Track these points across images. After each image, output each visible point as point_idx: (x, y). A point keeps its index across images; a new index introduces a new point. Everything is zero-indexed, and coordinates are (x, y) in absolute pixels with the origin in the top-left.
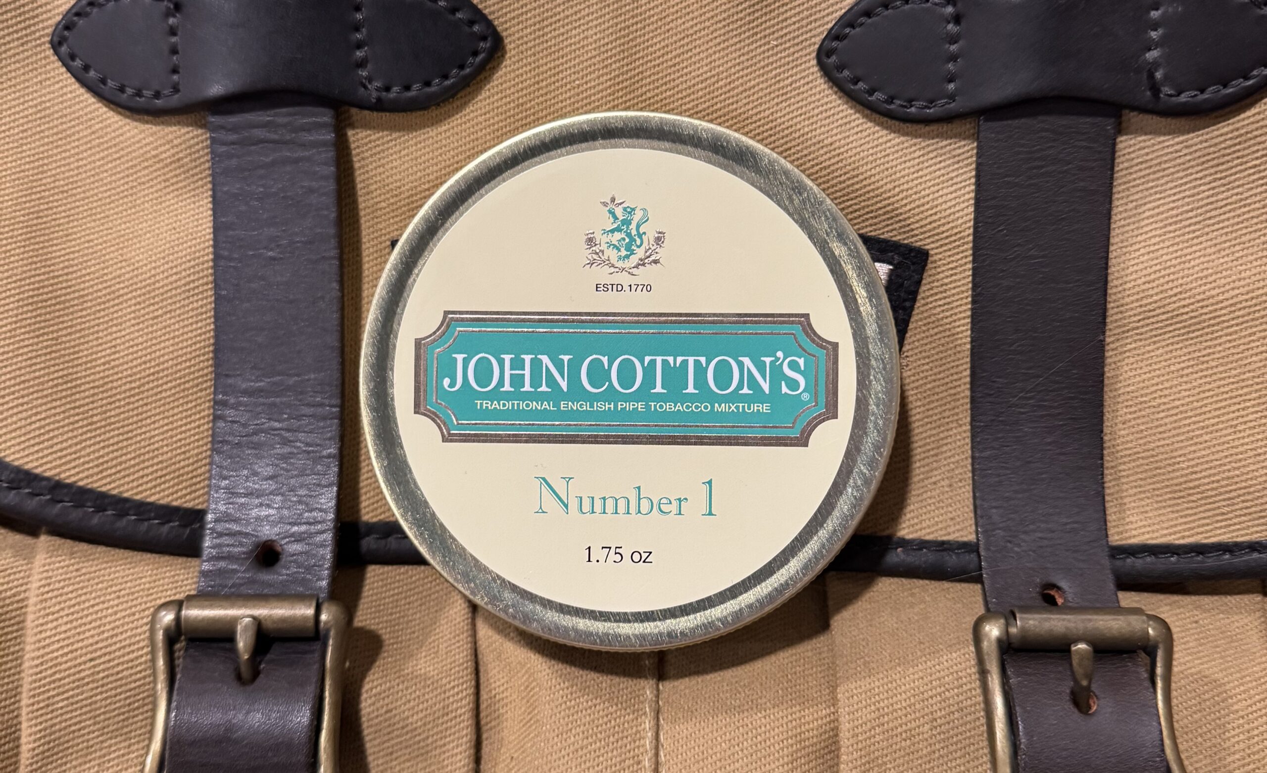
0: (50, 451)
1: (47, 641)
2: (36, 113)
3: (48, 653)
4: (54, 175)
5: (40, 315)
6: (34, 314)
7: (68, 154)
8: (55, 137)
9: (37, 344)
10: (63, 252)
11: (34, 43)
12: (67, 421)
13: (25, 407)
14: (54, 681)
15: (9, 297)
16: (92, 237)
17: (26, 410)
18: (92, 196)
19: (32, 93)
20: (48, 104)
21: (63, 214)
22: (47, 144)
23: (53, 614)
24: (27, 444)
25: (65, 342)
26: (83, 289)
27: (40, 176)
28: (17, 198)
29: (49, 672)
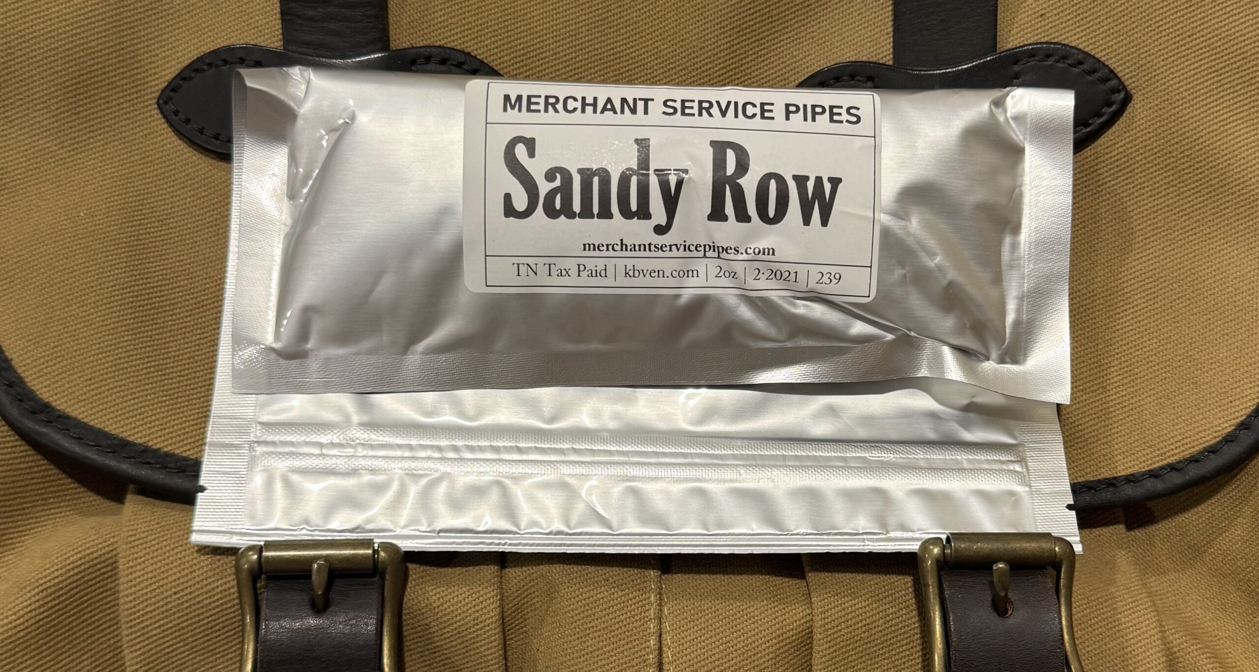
0: (141, 423)
2: (140, 160)
3: (139, 591)
4: (153, 208)
5: (138, 317)
6: (133, 316)
7: (164, 191)
8: (155, 178)
9: (135, 340)
10: (158, 268)
11: (142, 105)
12: (156, 400)
13: (123, 388)
15: (113, 302)
17: (124, 390)
18: (183, 225)
19: (138, 144)
20: (151, 153)
23: (141, 556)
24: (123, 417)
25: (158, 340)
26: (174, 299)
27: (141, 207)
28: (121, 224)
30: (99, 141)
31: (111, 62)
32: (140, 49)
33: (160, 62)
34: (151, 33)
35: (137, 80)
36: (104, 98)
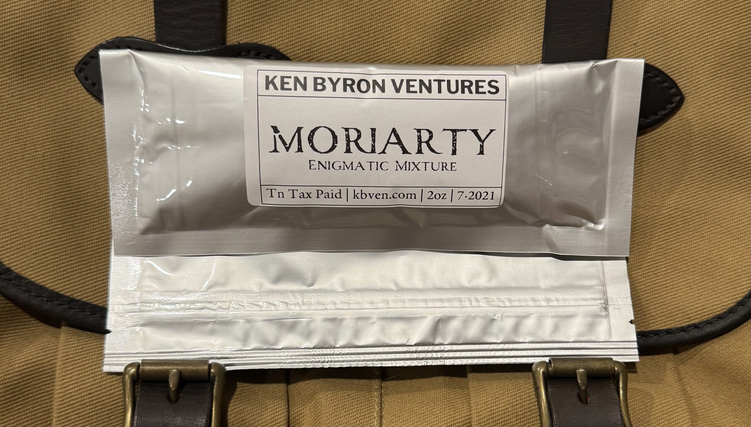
0: (68, 283)
1: (67, 384)
2: (63, 107)
3: (67, 391)
4: (72, 139)
5: (65, 212)
6: (61, 212)
7: (79, 129)
8: (73, 120)
9: (63, 227)
10: (76, 180)
11: (65, 71)
12: (77, 268)
13: (57, 260)
14: (70, 405)
15: (49, 203)
16: (91, 173)
17: (57, 261)
18: (91, 151)
19: (62, 96)
20: (70, 102)
21: (76, 160)
22: (69, 123)
23: (70, 370)
24: (57, 279)
25: (77, 227)
26: (87, 200)
27: (65, 139)
28: (52, 151)
29: (68, 400)
30: (37, 93)
31: (44, 42)
32: (64, 35)
33: (76, 44)
34: (71, 25)
35: (61, 55)
36: (40, 66)
